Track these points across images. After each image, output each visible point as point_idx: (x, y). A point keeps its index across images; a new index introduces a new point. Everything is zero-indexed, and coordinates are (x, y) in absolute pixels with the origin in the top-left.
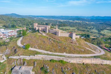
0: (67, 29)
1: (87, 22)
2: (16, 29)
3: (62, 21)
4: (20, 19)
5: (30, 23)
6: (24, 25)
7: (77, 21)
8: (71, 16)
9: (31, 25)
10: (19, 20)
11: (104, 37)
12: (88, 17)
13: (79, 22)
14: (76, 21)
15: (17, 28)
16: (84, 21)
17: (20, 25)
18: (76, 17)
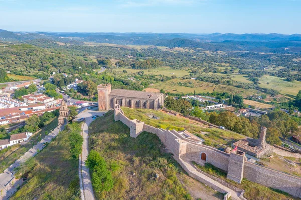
0: (168, 78)
1: (207, 52)
2: (9, 84)
3: (138, 48)
4: (16, 47)
5: (53, 61)
6: (34, 68)
7: (181, 49)
8: (160, 35)
9: (56, 70)
10: (12, 53)
11: (275, 100)
12: (203, 37)
13: (187, 50)
14: (177, 48)
15: (9, 80)
16: (198, 48)
17: (18, 69)
18: (172, 35)
